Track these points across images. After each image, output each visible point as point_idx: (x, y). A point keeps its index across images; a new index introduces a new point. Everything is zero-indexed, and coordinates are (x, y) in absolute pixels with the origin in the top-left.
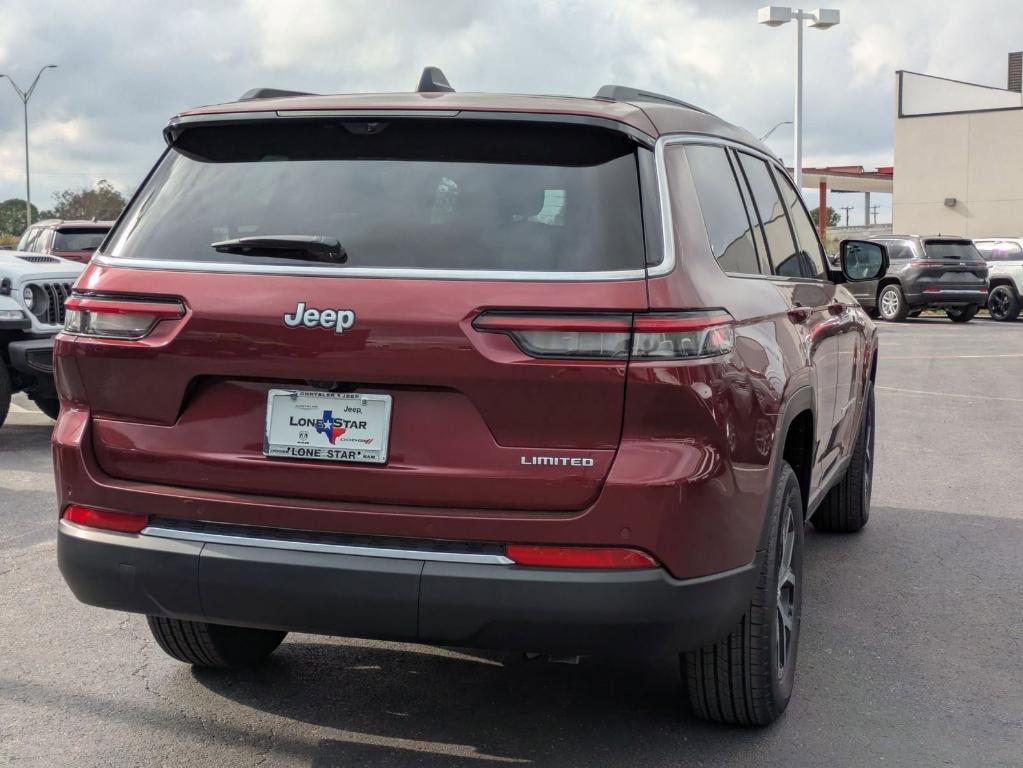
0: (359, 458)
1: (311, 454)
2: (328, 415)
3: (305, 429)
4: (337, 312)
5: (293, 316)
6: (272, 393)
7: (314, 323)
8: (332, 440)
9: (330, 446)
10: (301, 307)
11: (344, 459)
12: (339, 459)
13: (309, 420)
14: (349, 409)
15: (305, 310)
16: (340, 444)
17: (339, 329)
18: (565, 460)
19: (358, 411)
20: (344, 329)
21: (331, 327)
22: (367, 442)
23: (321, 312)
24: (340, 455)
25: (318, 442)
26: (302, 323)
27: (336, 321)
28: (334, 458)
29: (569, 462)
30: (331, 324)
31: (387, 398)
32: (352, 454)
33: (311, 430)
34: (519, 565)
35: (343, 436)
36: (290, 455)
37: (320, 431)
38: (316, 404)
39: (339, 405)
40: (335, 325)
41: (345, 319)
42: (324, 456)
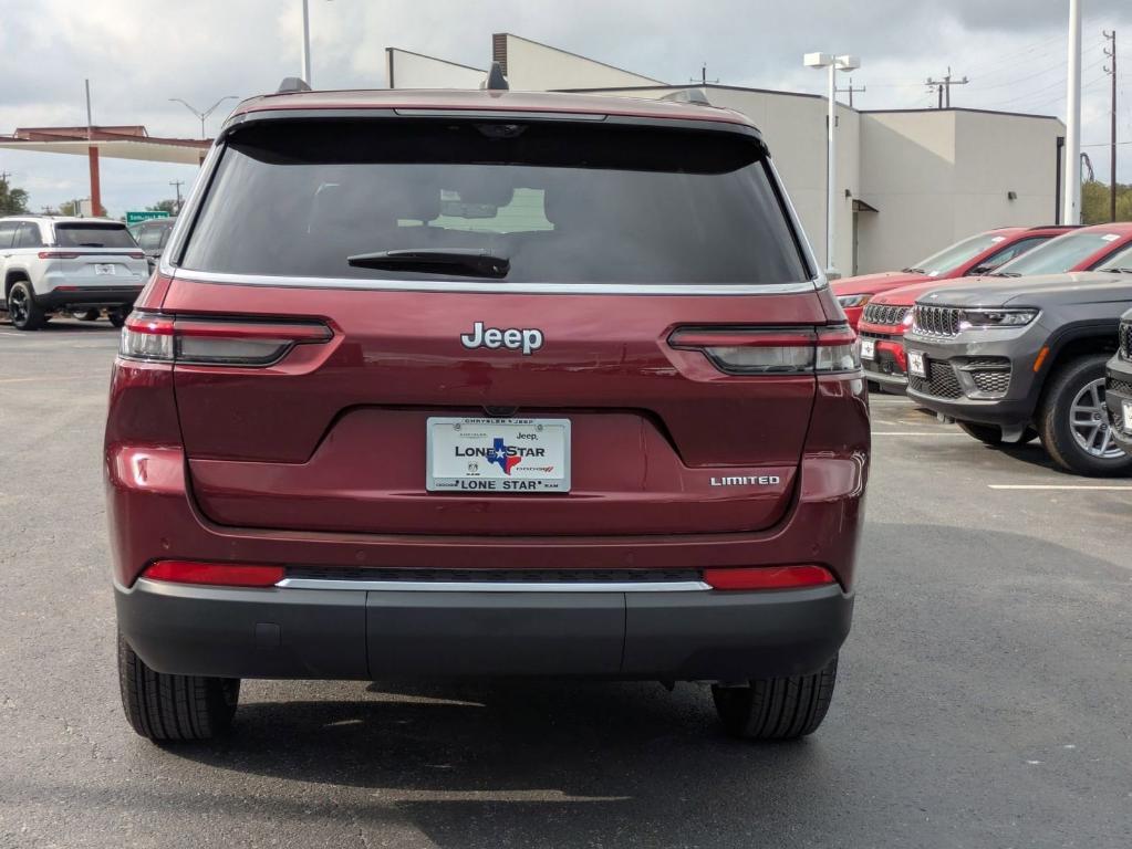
0: (540, 488)
1: (485, 487)
2: (498, 443)
3: (473, 459)
4: (521, 332)
5: (472, 337)
6: (432, 422)
7: (497, 344)
8: (507, 470)
9: (506, 476)
10: (479, 327)
11: (523, 490)
12: (518, 490)
13: (478, 450)
14: (521, 436)
15: (484, 331)
16: (517, 473)
17: (527, 350)
18: (753, 479)
19: (533, 437)
20: (532, 349)
21: (517, 348)
22: (548, 470)
23: (503, 332)
24: (518, 485)
25: (492, 473)
26: (483, 344)
27: (522, 341)
28: (512, 489)
29: (757, 480)
30: (517, 344)
31: (566, 423)
32: (532, 484)
33: (482, 460)
34: (717, 590)
35: (518, 465)
36: (459, 488)
37: (492, 459)
38: (484, 432)
39: (511, 432)
40: (522, 346)
41: (533, 338)
42: (499, 488)
